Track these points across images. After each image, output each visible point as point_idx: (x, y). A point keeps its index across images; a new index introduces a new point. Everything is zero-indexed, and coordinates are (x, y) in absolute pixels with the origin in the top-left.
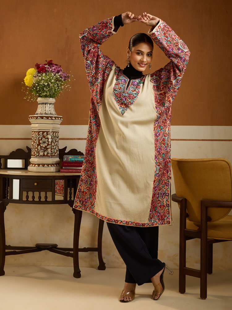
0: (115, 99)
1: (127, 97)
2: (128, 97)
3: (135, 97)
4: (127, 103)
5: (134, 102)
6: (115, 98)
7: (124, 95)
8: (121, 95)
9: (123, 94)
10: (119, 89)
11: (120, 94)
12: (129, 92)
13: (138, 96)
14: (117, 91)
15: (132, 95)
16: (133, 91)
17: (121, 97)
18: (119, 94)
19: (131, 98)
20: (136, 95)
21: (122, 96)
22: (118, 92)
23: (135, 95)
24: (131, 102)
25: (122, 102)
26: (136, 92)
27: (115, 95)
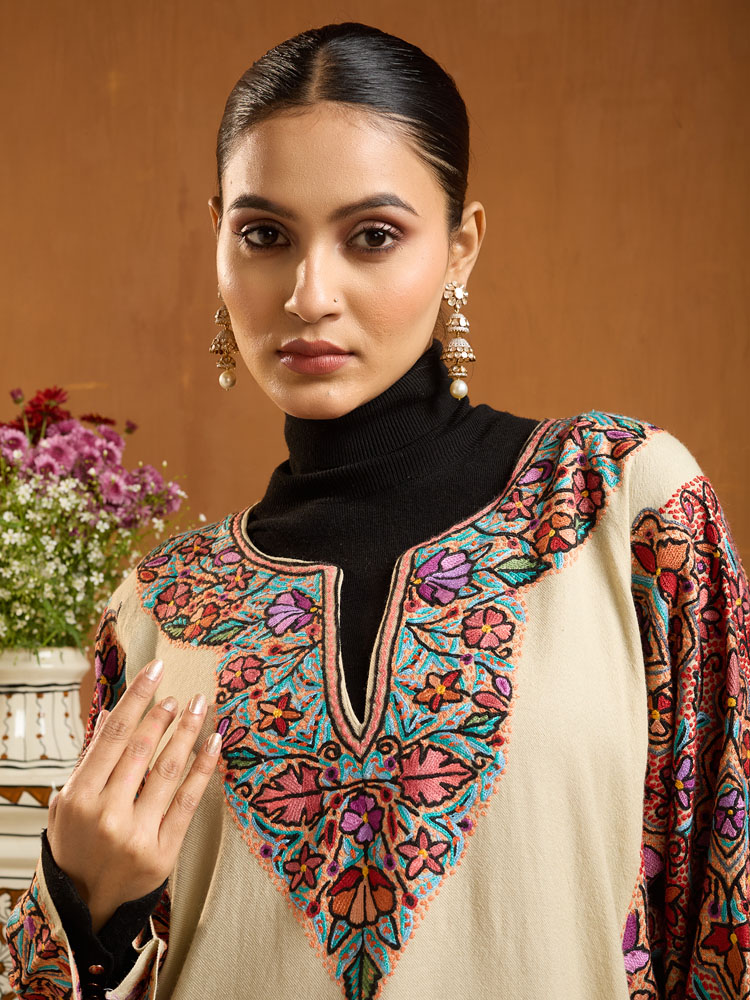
0: (266, 852)
1: (387, 795)
2: (395, 790)
3: (472, 772)
4: (390, 863)
5: (464, 825)
6: (261, 840)
7: (346, 777)
8: (320, 790)
9: (332, 774)
10: (280, 727)
11: (309, 777)
12: (392, 726)
13: (500, 753)
14: (258, 758)
15: (434, 760)
16: (435, 705)
17: (322, 812)
18: (291, 784)
19: (433, 790)
20: (481, 745)
21: (328, 796)
22: (280, 766)
23: (466, 748)
24: (437, 834)
25: (344, 860)
26: (468, 706)
27: (250, 813)
